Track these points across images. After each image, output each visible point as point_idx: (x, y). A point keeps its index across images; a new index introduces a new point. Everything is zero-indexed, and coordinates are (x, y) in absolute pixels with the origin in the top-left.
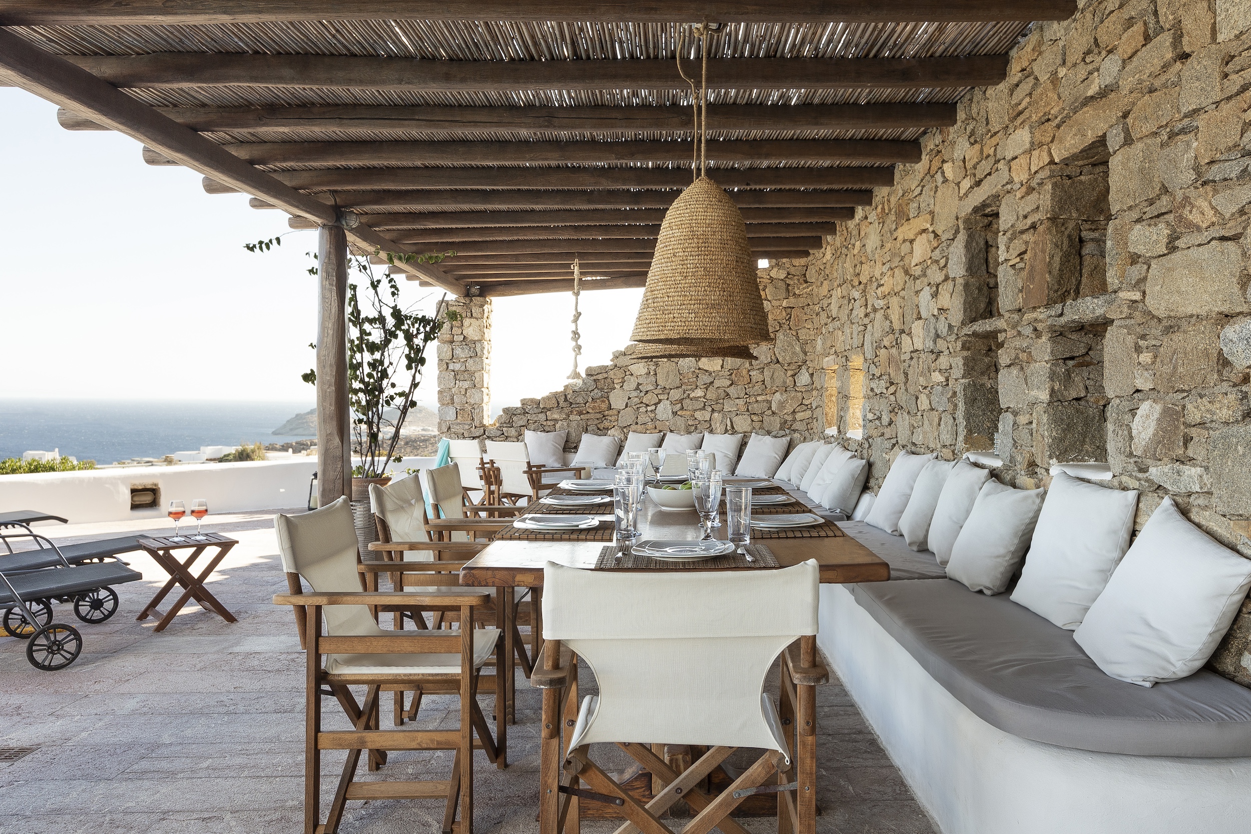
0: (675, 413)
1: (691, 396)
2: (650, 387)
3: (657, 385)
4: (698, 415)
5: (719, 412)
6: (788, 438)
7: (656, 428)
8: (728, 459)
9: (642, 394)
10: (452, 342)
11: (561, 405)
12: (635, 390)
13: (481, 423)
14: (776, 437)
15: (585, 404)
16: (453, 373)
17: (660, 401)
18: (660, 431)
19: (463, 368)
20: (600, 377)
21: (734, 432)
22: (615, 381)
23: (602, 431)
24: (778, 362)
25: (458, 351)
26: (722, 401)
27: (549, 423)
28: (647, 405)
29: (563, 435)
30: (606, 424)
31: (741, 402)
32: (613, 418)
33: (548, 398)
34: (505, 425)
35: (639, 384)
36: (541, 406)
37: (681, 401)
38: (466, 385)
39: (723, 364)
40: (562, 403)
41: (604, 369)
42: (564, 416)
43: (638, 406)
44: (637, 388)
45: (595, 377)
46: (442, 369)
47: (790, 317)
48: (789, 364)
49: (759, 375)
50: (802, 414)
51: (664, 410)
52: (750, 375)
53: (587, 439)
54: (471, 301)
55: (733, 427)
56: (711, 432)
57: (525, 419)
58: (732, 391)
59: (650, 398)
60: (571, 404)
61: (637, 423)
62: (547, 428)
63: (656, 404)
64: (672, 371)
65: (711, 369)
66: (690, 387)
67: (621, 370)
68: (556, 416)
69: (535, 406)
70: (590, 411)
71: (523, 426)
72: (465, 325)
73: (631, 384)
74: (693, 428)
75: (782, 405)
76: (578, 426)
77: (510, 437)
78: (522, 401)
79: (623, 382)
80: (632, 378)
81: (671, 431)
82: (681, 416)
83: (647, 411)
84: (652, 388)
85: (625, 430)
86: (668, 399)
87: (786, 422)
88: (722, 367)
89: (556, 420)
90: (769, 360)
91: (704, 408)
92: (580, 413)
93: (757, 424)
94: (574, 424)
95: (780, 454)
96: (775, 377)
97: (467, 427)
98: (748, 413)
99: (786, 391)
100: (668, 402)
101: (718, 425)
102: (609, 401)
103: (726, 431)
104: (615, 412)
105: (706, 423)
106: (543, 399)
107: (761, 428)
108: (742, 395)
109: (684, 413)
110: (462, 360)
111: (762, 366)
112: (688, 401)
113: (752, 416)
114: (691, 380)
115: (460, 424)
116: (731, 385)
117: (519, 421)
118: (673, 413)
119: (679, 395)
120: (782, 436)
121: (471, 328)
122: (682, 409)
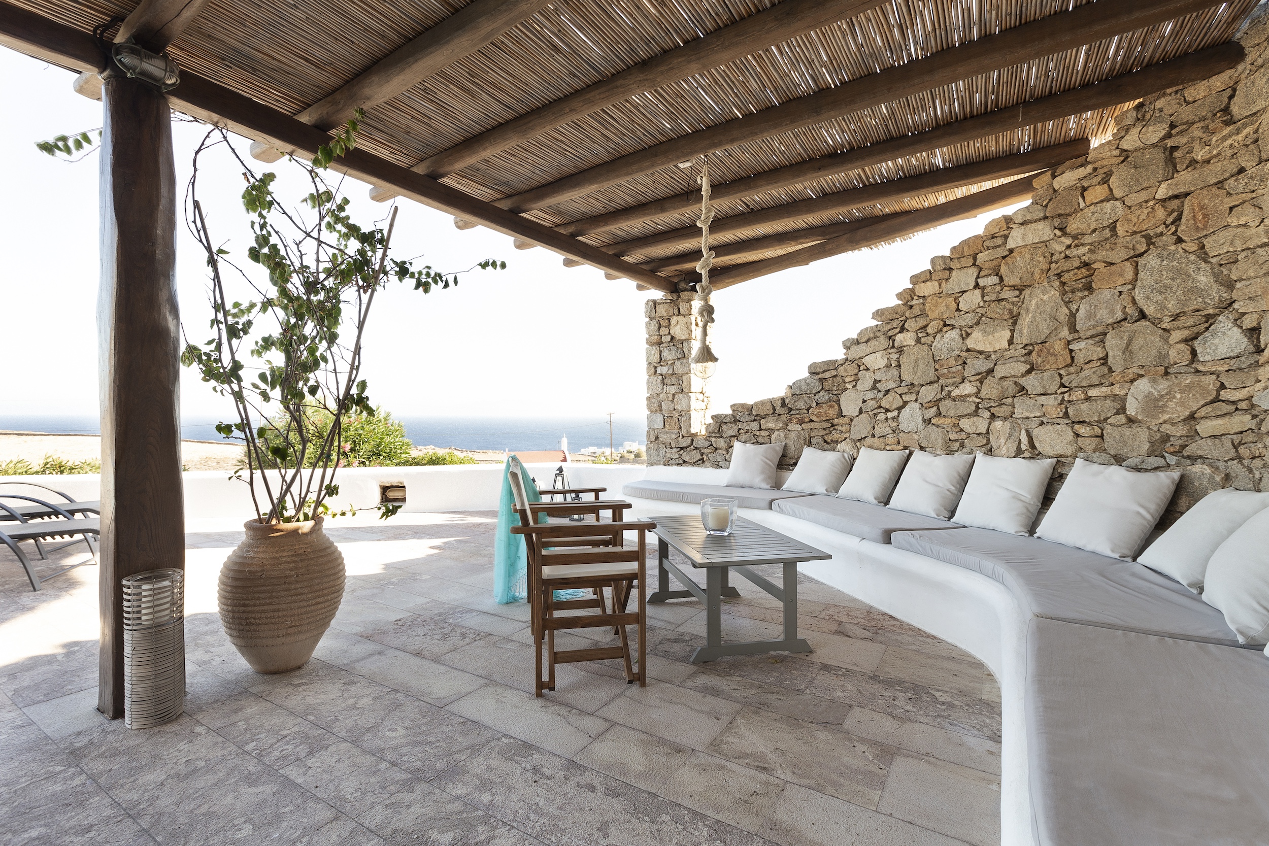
0: (927, 422)
1: (953, 394)
2: (891, 385)
3: (901, 381)
4: (965, 424)
5: (1006, 419)
6: (1176, 475)
7: (899, 443)
8: (1020, 504)
9: (881, 395)
10: (660, 343)
11: (777, 412)
12: (870, 390)
13: (688, 431)
14: (1137, 469)
15: (808, 410)
16: (660, 377)
17: (905, 403)
18: (905, 448)
19: (670, 372)
20: (827, 375)
21: (1034, 453)
22: (847, 380)
23: (828, 445)
24: (1143, 316)
25: (666, 353)
26: (1010, 400)
27: (763, 433)
28: (887, 410)
29: (778, 448)
30: (835, 435)
31: (1050, 402)
32: (844, 429)
33: (762, 403)
34: (713, 435)
35: (876, 382)
36: (754, 413)
37: (937, 402)
38: (673, 389)
39: (1012, 337)
40: (779, 410)
41: (831, 365)
42: (781, 425)
43: (875, 411)
44: (874, 387)
45: (820, 376)
46: (650, 373)
47: (1179, 218)
48: (1176, 317)
49: (1092, 348)
50: (1220, 421)
51: (911, 418)
52: (1071, 351)
53: (809, 456)
54: (679, 296)
55: (1032, 446)
56: (990, 452)
57: (736, 428)
58: (1031, 382)
59: (891, 401)
60: (790, 410)
61: (873, 436)
62: (760, 440)
63: (899, 409)
64: (923, 358)
65: (989, 348)
66: (951, 381)
67: (854, 364)
68: (771, 425)
69: (747, 413)
70: (814, 418)
71: (734, 436)
72: (672, 323)
73: (866, 381)
74: (958, 444)
75: (1154, 404)
76: (799, 438)
77: (720, 449)
78: (732, 406)
79: (857, 380)
80: (868, 374)
81: (922, 448)
82: (937, 426)
83: (887, 419)
84: (894, 385)
85: (858, 444)
86: (916, 400)
87: (1166, 438)
88: (1011, 342)
89: (771, 431)
90: (1119, 315)
91: (976, 413)
92: (801, 422)
93: (1088, 441)
94: (793, 435)
95: (1153, 507)
96: (1135, 346)
97: (674, 436)
98: (1066, 421)
99: (1167, 373)
100: (917, 405)
101: (1003, 441)
102: (839, 406)
103: (1019, 453)
104: (846, 420)
105: (980, 438)
106: (756, 404)
107: (1098, 449)
108: (1053, 388)
109: (942, 420)
110: (669, 363)
111: (1100, 329)
112: (948, 402)
113: (1077, 426)
114: (954, 369)
115: (667, 433)
116: (1029, 372)
117: (729, 431)
118: (924, 421)
119: (933, 394)
120: (1157, 469)
121: (678, 327)
122: (939, 414)
